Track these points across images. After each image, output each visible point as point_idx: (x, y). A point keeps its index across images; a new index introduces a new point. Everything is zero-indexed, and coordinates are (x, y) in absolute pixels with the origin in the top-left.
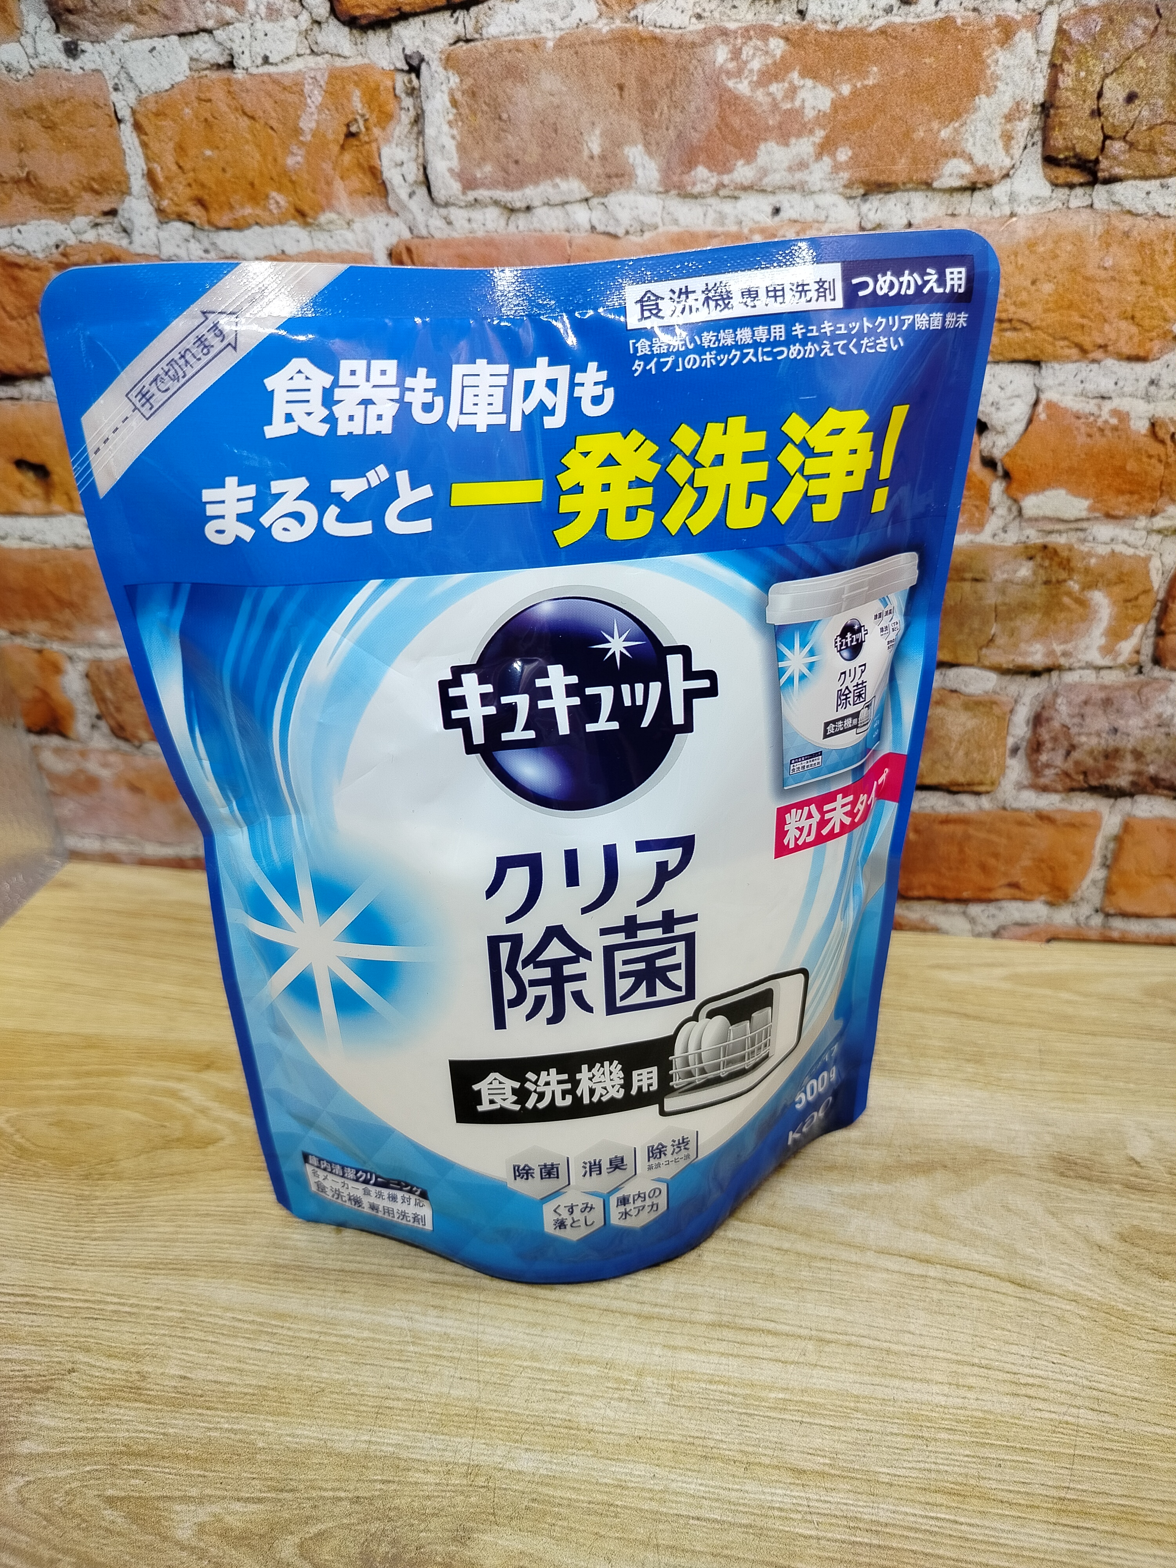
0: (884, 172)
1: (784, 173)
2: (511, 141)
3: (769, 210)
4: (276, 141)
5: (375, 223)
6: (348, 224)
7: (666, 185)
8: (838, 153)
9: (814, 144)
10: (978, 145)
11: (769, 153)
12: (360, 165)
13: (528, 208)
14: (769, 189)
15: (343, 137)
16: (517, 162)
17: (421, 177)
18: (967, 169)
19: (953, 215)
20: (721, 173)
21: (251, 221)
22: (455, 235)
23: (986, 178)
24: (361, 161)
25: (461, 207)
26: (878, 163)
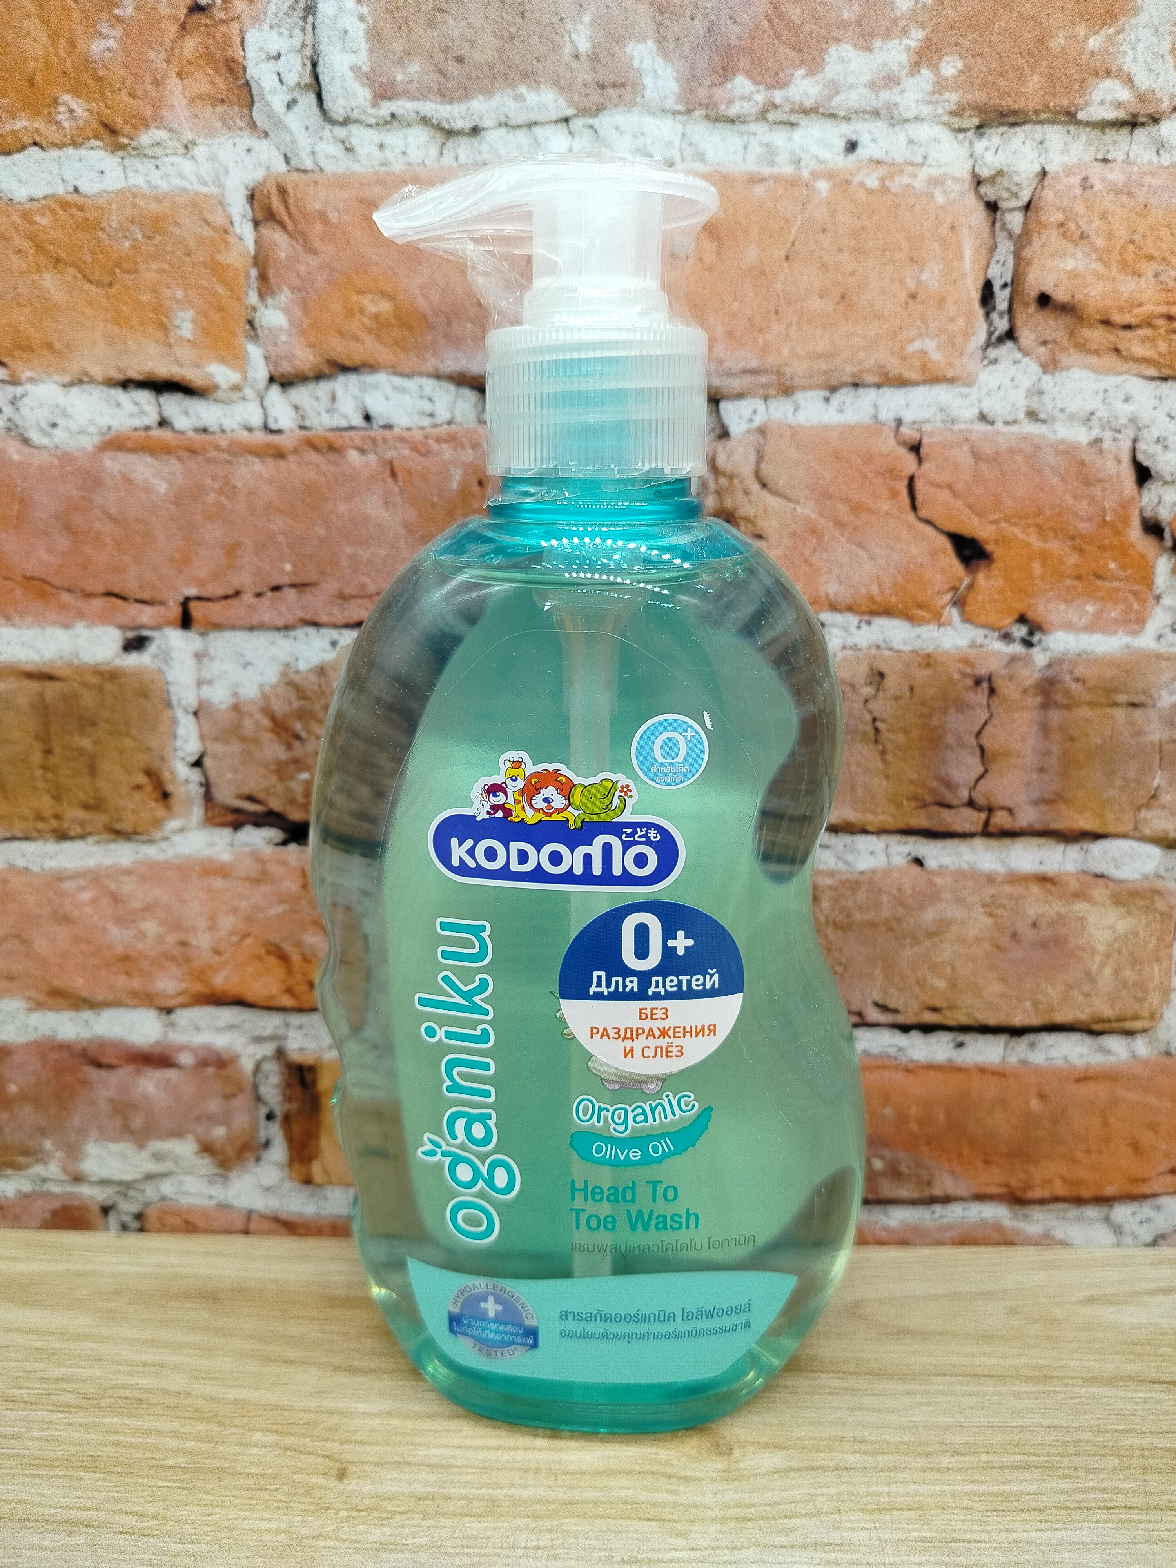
0: (1009, 95)
1: (864, 91)
2: (453, 27)
3: (841, 144)
4: (76, 15)
5: (229, 145)
6: (186, 147)
7: (688, 103)
8: (943, 64)
9: (908, 49)
10: (1140, 61)
11: (842, 60)
12: (208, 56)
13: (475, 131)
14: (842, 113)
15: (184, 11)
16: (460, 60)
17: (308, 79)
18: (1125, 95)
19: (1105, 161)
20: (770, 87)
21: (26, 139)
22: (357, 168)
23: (1150, 109)
24: (213, 48)
25: (369, 126)
26: (1001, 82)
